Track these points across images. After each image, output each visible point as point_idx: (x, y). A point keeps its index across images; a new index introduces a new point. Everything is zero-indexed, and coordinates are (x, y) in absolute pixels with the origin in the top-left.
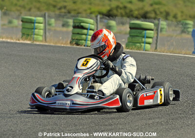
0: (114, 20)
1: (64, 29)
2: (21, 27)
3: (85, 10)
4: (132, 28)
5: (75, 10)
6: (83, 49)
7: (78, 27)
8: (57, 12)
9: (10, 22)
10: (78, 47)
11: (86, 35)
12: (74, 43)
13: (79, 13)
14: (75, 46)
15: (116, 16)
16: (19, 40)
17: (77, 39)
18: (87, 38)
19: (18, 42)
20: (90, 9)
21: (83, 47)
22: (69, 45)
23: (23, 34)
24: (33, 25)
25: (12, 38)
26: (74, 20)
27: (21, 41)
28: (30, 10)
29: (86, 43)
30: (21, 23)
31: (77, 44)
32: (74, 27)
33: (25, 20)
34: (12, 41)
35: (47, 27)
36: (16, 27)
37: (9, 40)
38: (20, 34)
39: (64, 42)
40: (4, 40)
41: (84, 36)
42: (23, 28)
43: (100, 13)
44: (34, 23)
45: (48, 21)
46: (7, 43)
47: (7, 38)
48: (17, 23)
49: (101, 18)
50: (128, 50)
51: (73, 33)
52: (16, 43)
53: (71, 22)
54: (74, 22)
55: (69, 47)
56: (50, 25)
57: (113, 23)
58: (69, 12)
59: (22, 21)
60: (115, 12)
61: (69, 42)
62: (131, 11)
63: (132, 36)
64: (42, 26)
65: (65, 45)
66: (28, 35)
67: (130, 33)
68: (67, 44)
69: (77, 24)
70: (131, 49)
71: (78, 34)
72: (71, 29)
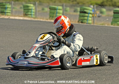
0: (105, 8)
1: (75, 13)
2: (49, 12)
3: (88, 2)
4: (115, 13)
5: (81, 2)
6: (85, 25)
7: (83, 12)
8: (71, 3)
9: (43, 9)
10: (82, 24)
11: (87, 17)
12: (80, 22)
13: (84, 4)
14: (81, 23)
15: (106, 5)
16: (47, 20)
17: (82, 20)
18: (88, 19)
19: (47, 21)
20: (90, 1)
21: (85, 24)
22: (77, 23)
23: (50, 16)
24: (56, 11)
25: (43, 19)
26: (80, 8)
27: (49, 21)
28: (55, 2)
29: (87, 22)
30: (49, 10)
31: (82, 22)
32: (81, 12)
33: (51, 8)
34: (44, 20)
35: (65, 12)
36: (46, 12)
37: (41, 20)
38: (48, 17)
39: (74, 21)
40: (39, 20)
41: (86, 18)
42: (50, 13)
43: (96, 4)
44: (56, 10)
45: (65, 9)
46: (41, 21)
47: (41, 19)
48: (47, 10)
49: (96, 7)
50: (112, 26)
51: (80, 16)
52: (45, 22)
53: (79, 9)
54: (80, 9)
55: (77, 24)
56: (66, 11)
57: (104, 10)
58: (78, 3)
59: (50, 9)
60: (106, 3)
61: (77, 21)
62: (115, 3)
63: (115, 18)
64: (61, 11)
65: (75, 23)
66: (53, 17)
67: (114, 15)
68: (76, 22)
69: (82, 11)
70: (114, 25)
71: (83, 16)
72: (79, 13)
